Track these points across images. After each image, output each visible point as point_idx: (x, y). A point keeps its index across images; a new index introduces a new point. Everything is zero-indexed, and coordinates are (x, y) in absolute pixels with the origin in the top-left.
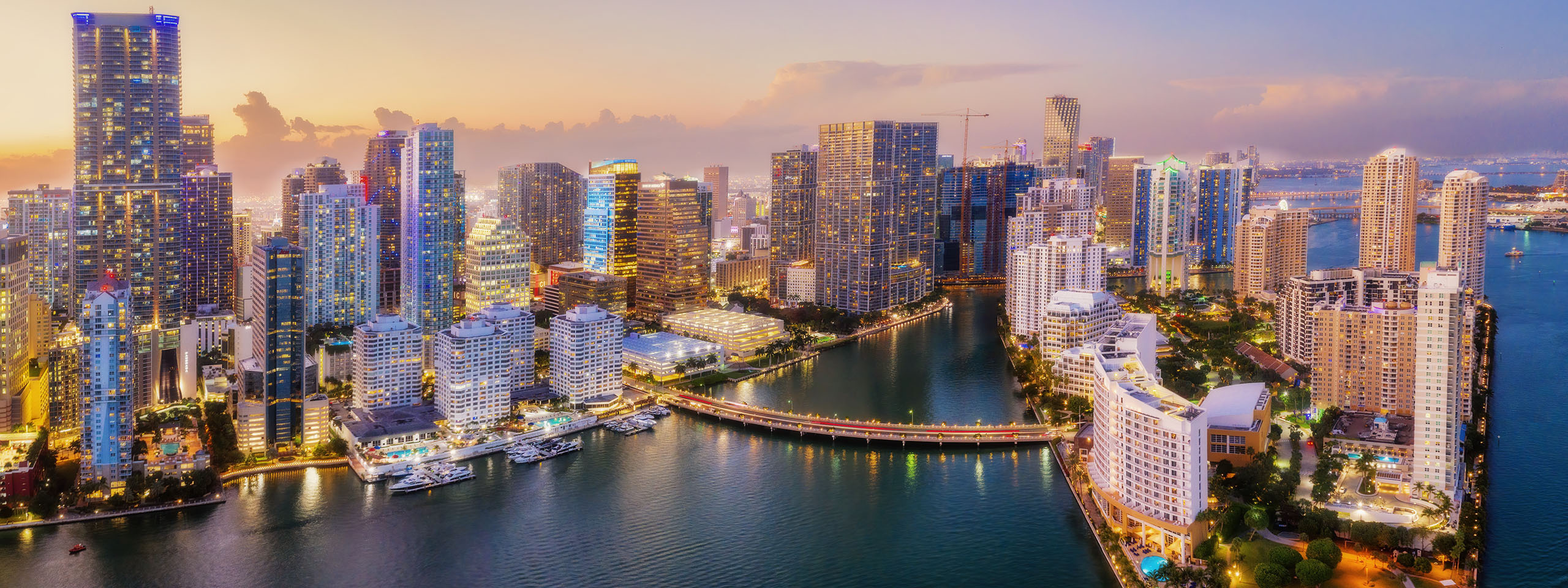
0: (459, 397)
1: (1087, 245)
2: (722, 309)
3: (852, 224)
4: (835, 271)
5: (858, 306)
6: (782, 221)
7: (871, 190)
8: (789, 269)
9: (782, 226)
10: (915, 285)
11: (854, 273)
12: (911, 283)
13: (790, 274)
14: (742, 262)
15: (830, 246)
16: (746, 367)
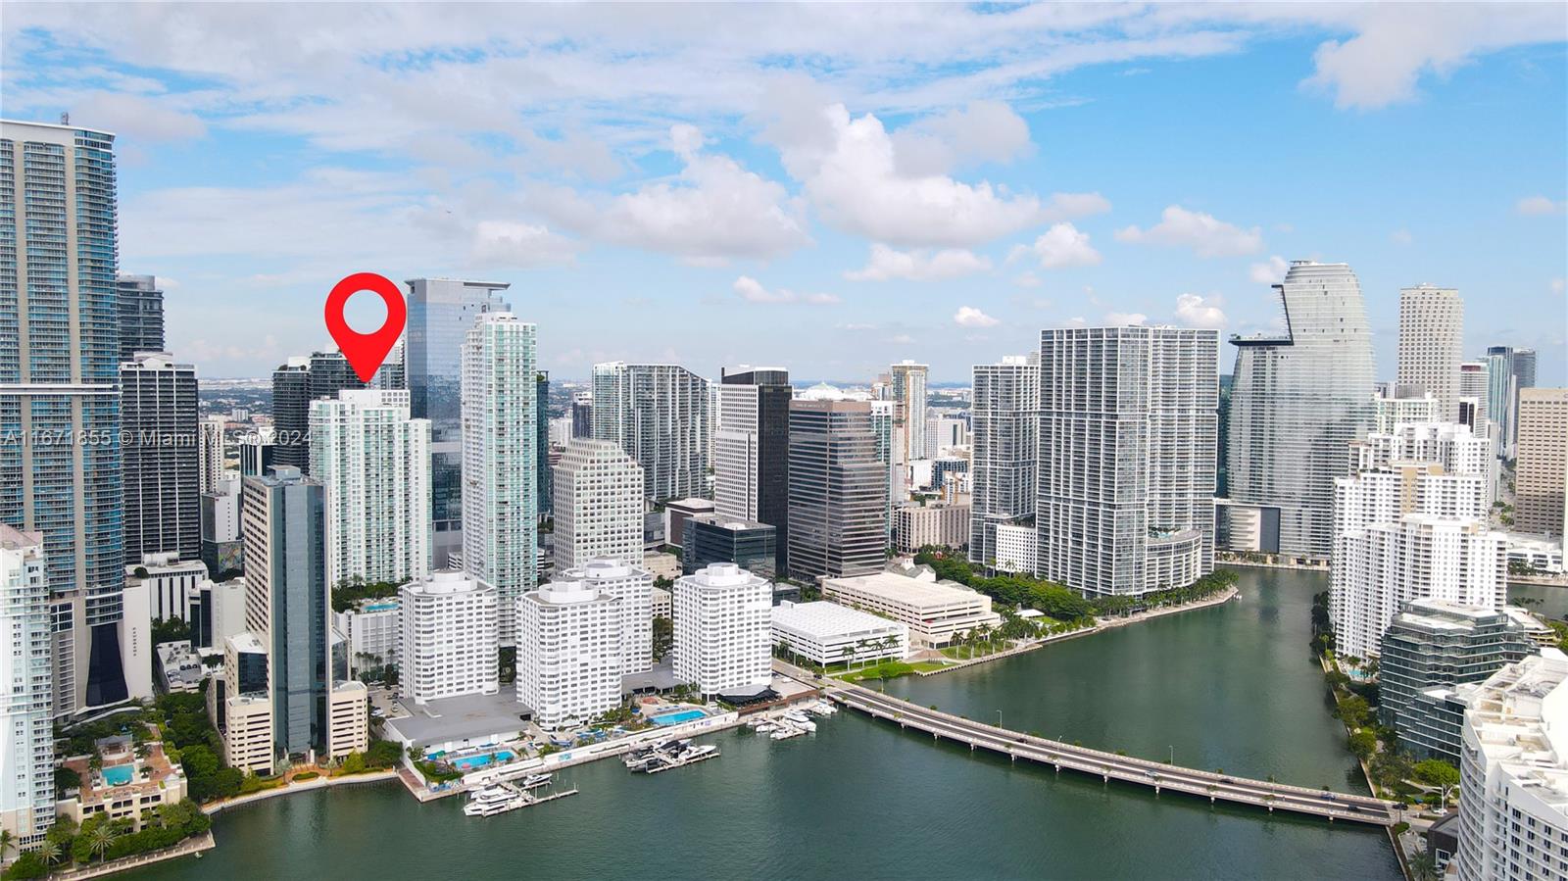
0: (551, 683)
1: (1469, 532)
2: (905, 575)
3: (1090, 471)
4: (1065, 534)
5: (1099, 586)
6: (988, 460)
7: (1117, 426)
8: (999, 527)
9: (989, 466)
10: (1185, 563)
11: (1094, 540)
12: (1178, 561)
13: (1001, 532)
14: (932, 511)
15: (1058, 499)
16: (938, 656)
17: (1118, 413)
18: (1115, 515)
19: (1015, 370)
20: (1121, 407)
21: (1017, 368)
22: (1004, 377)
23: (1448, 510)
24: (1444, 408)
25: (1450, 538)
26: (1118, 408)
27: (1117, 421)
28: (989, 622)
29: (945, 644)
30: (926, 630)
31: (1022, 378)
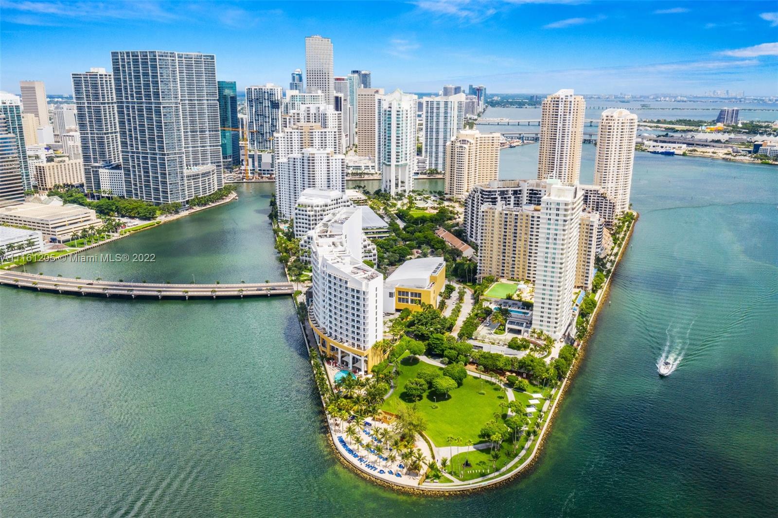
1: (330, 156)
2: (42, 203)
3: (149, 135)
4: (140, 172)
5: (161, 199)
6: (89, 132)
7: (162, 108)
8: (101, 170)
9: (89, 135)
10: (207, 183)
11: (155, 174)
12: (204, 181)
13: (102, 174)
14: (59, 164)
15: (133, 152)
16: (63, 247)
17: (161, 101)
18: (166, 159)
19: (99, 77)
20: (162, 97)
21: (100, 75)
22: (92, 81)
23: (323, 145)
24: (327, 99)
25: (322, 159)
26: (161, 98)
27: (161, 106)
28: (94, 225)
29: (68, 241)
30: (54, 233)
31: (104, 82)
